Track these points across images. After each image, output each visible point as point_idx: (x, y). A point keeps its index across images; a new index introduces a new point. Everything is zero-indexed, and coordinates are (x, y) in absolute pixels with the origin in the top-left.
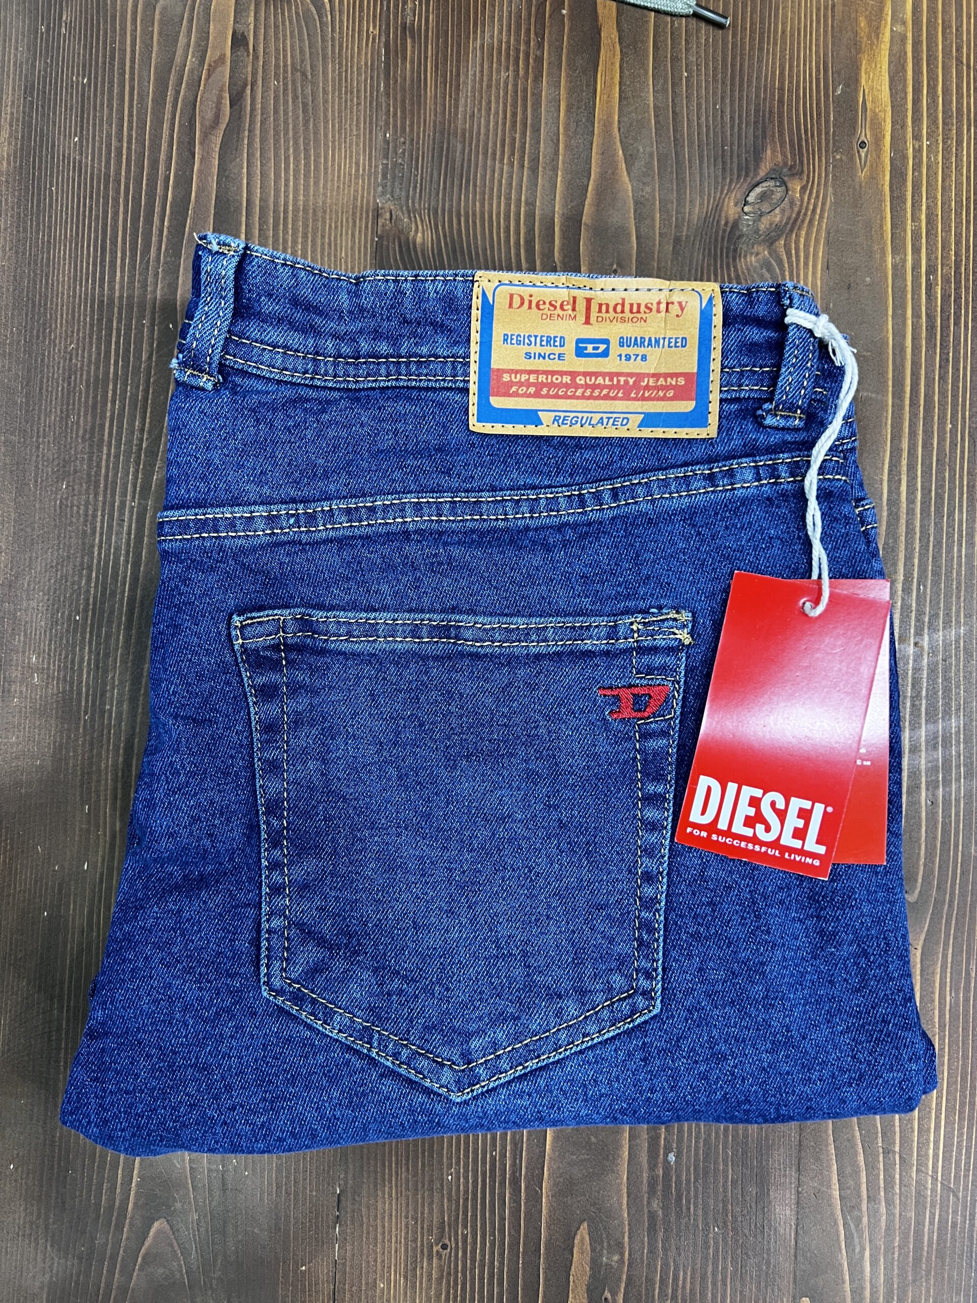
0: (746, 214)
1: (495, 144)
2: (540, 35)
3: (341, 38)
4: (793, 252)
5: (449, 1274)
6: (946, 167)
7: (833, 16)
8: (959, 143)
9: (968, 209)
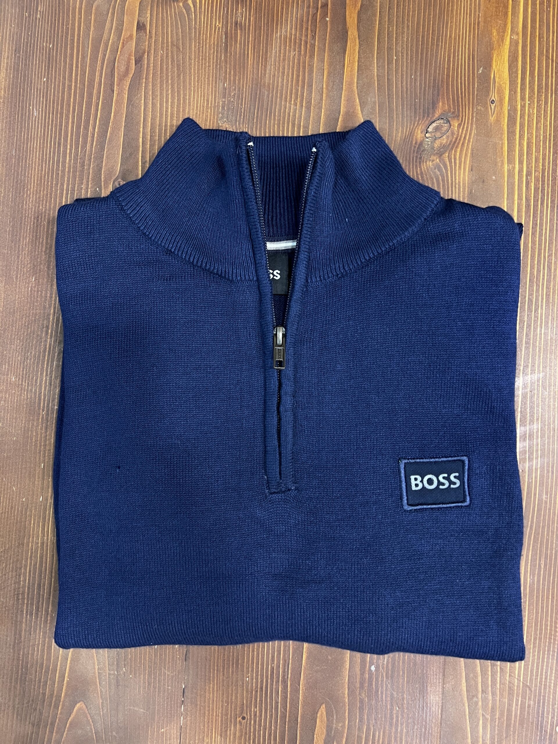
0: (427, 138)
1: (287, 92)
2: (314, 31)
3: (200, 28)
4: (453, 160)
5: (246, 733)
6: (538, 117)
7: (478, 29)
8: (546, 103)
9: (550, 140)
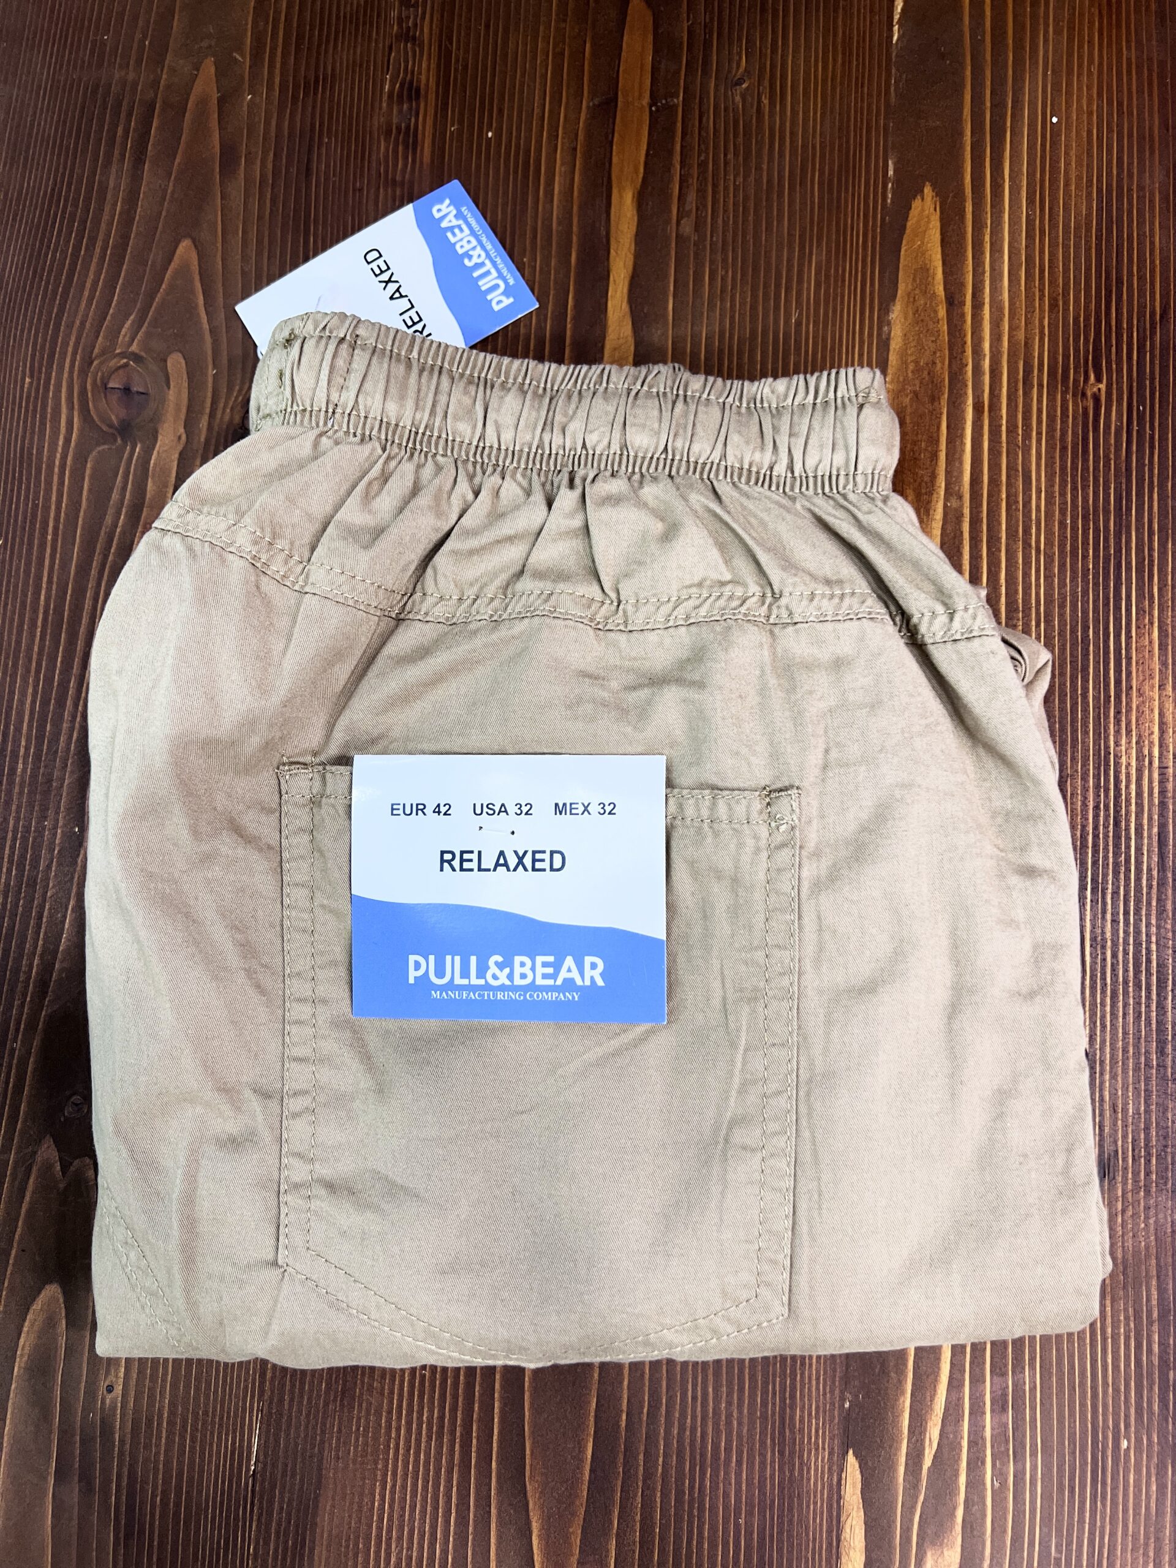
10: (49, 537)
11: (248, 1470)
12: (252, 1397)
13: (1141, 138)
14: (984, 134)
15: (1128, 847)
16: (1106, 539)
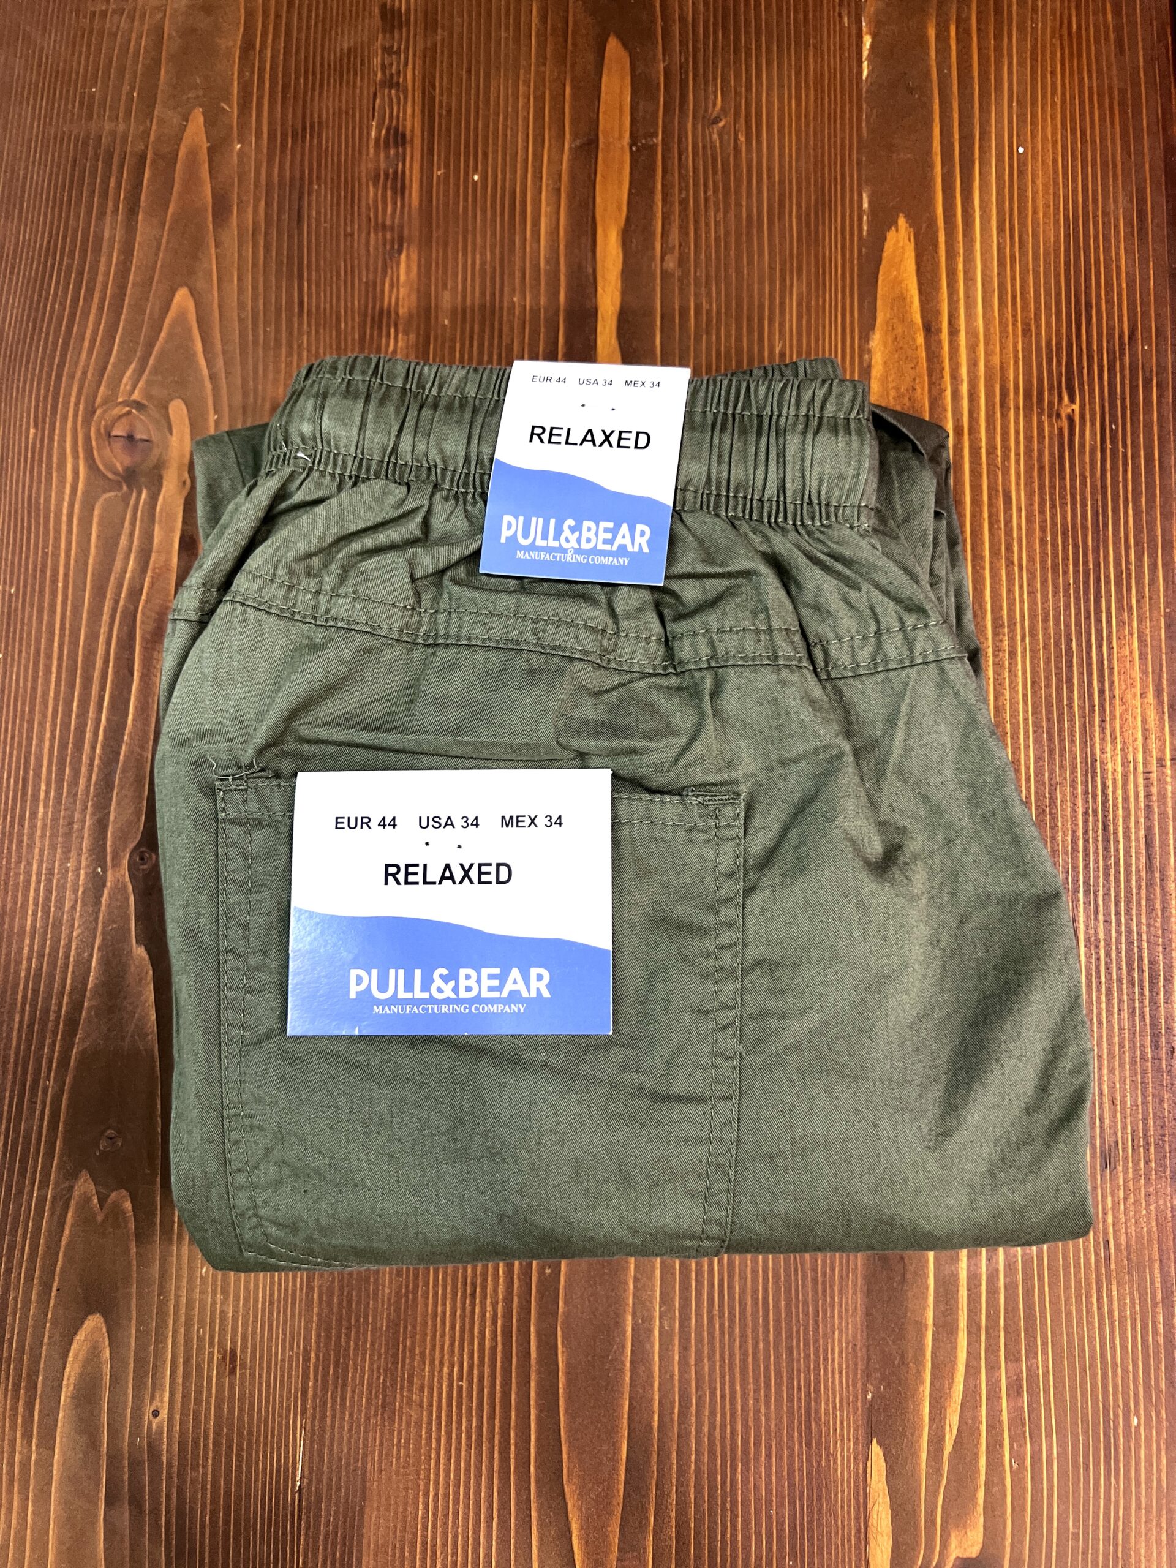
10: (60, 585)
11: (294, 1486)
12: (295, 1415)
13: (1105, 164)
14: (954, 165)
15: (1117, 850)
16: (1085, 555)
